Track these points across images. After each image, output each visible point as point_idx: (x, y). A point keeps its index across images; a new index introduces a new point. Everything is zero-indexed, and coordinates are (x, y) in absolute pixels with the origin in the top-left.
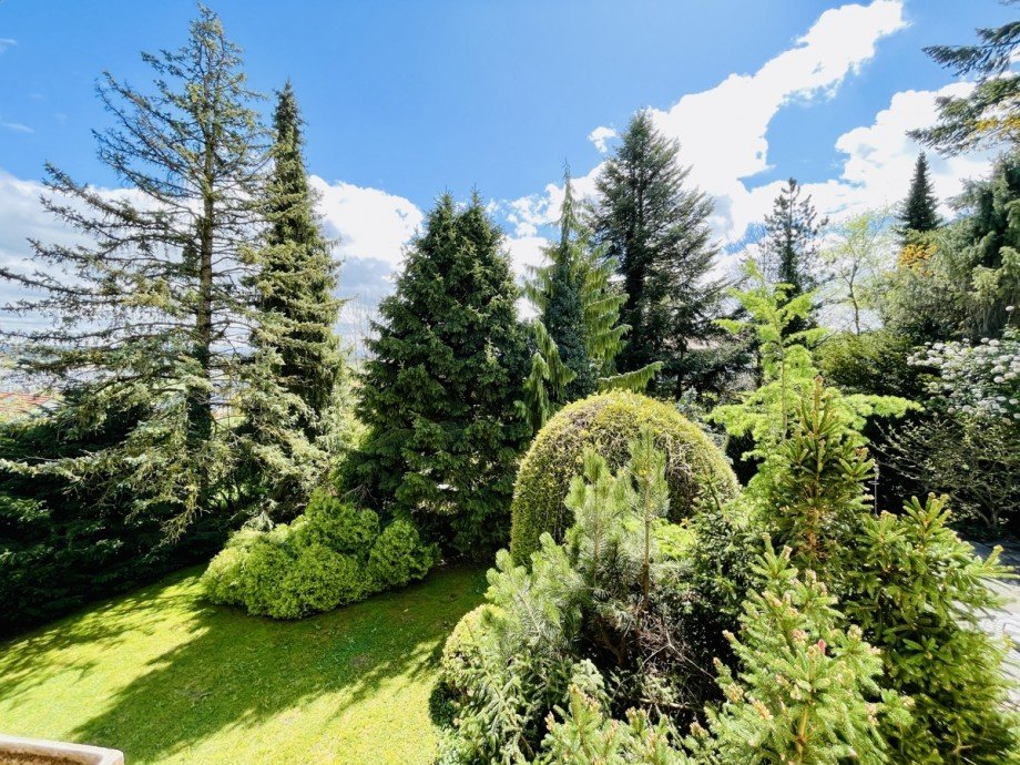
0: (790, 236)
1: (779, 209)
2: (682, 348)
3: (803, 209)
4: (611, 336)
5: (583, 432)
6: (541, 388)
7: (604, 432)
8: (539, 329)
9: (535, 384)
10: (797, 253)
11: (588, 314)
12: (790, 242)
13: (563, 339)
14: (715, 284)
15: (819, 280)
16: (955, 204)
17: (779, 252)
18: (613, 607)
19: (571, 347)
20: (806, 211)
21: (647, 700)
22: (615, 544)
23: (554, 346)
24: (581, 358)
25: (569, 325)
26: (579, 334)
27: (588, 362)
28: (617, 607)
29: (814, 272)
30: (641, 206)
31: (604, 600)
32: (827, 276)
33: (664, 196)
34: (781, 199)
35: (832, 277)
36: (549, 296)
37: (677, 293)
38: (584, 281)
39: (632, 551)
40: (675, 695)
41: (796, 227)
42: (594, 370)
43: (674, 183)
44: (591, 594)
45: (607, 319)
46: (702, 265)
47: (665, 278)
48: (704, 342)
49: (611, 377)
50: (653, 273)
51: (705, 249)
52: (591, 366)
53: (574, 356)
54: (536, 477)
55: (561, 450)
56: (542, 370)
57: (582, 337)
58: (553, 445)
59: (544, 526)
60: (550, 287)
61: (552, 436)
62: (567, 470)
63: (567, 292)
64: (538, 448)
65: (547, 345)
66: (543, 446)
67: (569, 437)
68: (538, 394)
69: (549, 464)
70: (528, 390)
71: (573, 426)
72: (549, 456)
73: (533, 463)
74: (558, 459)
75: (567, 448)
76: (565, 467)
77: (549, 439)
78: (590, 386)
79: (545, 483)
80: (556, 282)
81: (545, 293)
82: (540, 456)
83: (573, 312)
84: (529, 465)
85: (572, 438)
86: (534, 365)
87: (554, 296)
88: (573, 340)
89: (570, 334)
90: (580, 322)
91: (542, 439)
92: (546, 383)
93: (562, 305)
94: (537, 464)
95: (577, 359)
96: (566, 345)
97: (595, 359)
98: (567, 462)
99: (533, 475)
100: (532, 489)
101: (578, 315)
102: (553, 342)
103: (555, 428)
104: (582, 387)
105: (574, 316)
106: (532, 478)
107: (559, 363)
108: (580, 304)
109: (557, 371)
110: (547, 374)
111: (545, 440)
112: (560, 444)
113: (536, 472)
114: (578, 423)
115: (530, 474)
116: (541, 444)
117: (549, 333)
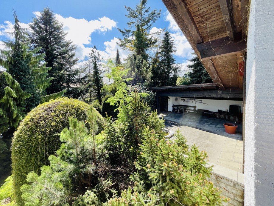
0: (95, 60)
1: (92, 53)
2: (69, 86)
3: (98, 54)
4: (46, 81)
5: (53, 114)
7: (62, 112)
8: (7, 76)
10: (97, 64)
11: (33, 72)
12: (95, 61)
13: (22, 81)
14: (78, 69)
15: (102, 71)
16: (124, 60)
17: (93, 63)
18: (88, 167)
19: (26, 84)
20: (98, 55)
21: (105, 189)
22: (83, 147)
24: (32, 89)
25: (24, 76)
26: (30, 79)
27: (35, 90)
28: (89, 167)
29: (101, 69)
30: (50, 39)
31: (84, 167)
32: (104, 70)
33: (59, 39)
34: (93, 50)
35: (105, 71)
36: (11, 63)
37: (66, 70)
38: (30, 60)
39: (89, 147)
40: (112, 182)
41: (97, 58)
42: (38, 93)
43: (62, 36)
44: (79, 168)
45: (43, 75)
46: (74, 63)
47: (62, 65)
48: (75, 85)
49: (47, 95)
50: (57, 62)
51: (74, 58)
52: (37, 91)
53: (28, 88)
54: (29, 137)
55: (42, 122)
56: (11, 94)
57: (31, 81)
58: (37, 121)
59: (38, 155)
60: (11, 60)
61: (35, 118)
62: (48, 129)
63: (21, 63)
64: (26, 124)
65: (13, 83)
66: (30, 122)
67: (45, 117)
68: (10, 104)
69: (36, 129)
70: (3, 103)
71: (46, 112)
72: (35, 126)
73: (25, 131)
74: (41, 126)
75: (45, 121)
76: (46, 128)
77: (33, 119)
78: (37, 99)
79: (35, 138)
80: (14, 58)
81: (8, 62)
82: (29, 127)
83: (26, 71)
84: (21, 133)
85: (47, 117)
86: (6, 92)
87: (14, 63)
88: (27, 82)
89: (25, 79)
90: (30, 75)
91: (28, 120)
92: (14, 99)
93: (19, 68)
94: (28, 131)
95: (30, 89)
96: (24, 84)
97: (38, 89)
98: (46, 126)
99: (26, 136)
100: (27, 142)
101: (29, 73)
102: (17, 82)
103: (35, 114)
104: (34, 100)
105: (26, 73)
106: (26, 138)
107: (21, 91)
108: (29, 68)
109: (20, 94)
110: (15, 96)
111: (30, 120)
112: (41, 120)
113: (28, 134)
114: (48, 111)
115: (24, 136)
116: (28, 122)
117: (13, 78)
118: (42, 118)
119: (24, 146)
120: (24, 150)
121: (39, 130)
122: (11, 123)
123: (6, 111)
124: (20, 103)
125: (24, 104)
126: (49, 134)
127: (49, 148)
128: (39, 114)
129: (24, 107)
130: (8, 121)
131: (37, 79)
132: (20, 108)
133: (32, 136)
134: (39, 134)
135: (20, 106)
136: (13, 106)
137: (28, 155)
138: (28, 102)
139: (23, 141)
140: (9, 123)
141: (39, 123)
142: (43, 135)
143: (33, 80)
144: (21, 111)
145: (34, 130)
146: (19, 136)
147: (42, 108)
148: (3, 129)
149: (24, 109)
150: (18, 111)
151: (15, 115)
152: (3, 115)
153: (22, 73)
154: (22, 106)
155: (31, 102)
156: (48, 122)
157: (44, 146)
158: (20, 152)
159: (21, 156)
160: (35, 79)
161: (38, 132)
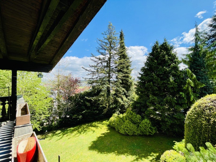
6: (190, 89)
8: (188, 71)
9: (188, 88)
11: (207, 65)
13: (198, 74)
19: (201, 76)
23: (195, 76)
25: (200, 70)
26: (204, 72)
27: (209, 81)
36: (191, 62)
38: (205, 55)
42: (212, 83)
52: (211, 82)
53: (203, 79)
54: (196, 118)
55: (207, 111)
56: (190, 84)
57: (206, 73)
58: (203, 109)
59: (201, 136)
60: (191, 59)
61: (202, 106)
62: (212, 119)
63: (198, 60)
64: (195, 108)
65: (192, 76)
66: (198, 108)
67: (211, 107)
68: (189, 91)
69: (201, 115)
70: (185, 89)
71: (211, 103)
72: (201, 112)
73: (193, 113)
74: (206, 114)
75: (210, 111)
76: (210, 117)
77: (200, 106)
78: (210, 89)
79: (200, 122)
80: (193, 57)
81: (189, 61)
82: (196, 112)
83: (201, 66)
84: (191, 113)
85: (212, 108)
86: (187, 82)
87: (193, 61)
88: (202, 74)
89: (200, 72)
90: (205, 68)
91: (196, 106)
92: (192, 87)
93: (197, 64)
94: (195, 114)
95: (204, 80)
96: (199, 76)
97: (212, 80)
98: (211, 116)
99: (194, 117)
100: (194, 122)
101: (204, 66)
102: (194, 75)
103: (202, 103)
104: (207, 89)
105: (202, 67)
106: (194, 118)
107: (197, 81)
108: (204, 63)
109: (196, 84)
110: (193, 85)
111: (198, 106)
112: (206, 109)
113: (195, 117)
114: (214, 103)
115: (193, 117)
116: (196, 108)
117: (192, 72)
118: (208, 108)
119: (192, 124)
120: (192, 126)
121: (203, 116)
122: (189, 104)
123: (186, 95)
124: (196, 91)
125: (198, 91)
126: (212, 124)
127: (211, 136)
128: (205, 103)
129: (198, 94)
130: (186, 102)
131: (211, 70)
132: (195, 94)
133: (198, 119)
134: (204, 120)
135: (195, 93)
136: (191, 92)
137: (194, 132)
138: (202, 91)
139: (191, 120)
140: (187, 104)
141: (204, 111)
142: (206, 122)
143: (207, 72)
144: (196, 96)
145: (200, 115)
146: (189, 115)
147: (209, 98)
148: (184, 106)
149: (198, 95)
150: (194, 96)
151: (192, 99)
152: (184, 97)
153: (198, 68)
154: (197, 93)
155: (205, 91)
156: (213, 113)
157: (207, 132)
158: (189, 126)
159: (189, 129)
160: (209, 71)
161: (203, 118)
